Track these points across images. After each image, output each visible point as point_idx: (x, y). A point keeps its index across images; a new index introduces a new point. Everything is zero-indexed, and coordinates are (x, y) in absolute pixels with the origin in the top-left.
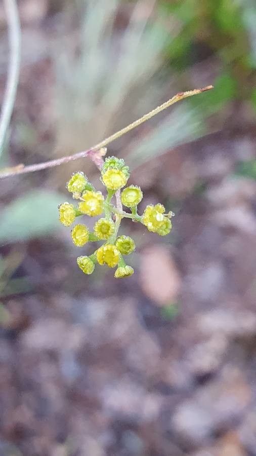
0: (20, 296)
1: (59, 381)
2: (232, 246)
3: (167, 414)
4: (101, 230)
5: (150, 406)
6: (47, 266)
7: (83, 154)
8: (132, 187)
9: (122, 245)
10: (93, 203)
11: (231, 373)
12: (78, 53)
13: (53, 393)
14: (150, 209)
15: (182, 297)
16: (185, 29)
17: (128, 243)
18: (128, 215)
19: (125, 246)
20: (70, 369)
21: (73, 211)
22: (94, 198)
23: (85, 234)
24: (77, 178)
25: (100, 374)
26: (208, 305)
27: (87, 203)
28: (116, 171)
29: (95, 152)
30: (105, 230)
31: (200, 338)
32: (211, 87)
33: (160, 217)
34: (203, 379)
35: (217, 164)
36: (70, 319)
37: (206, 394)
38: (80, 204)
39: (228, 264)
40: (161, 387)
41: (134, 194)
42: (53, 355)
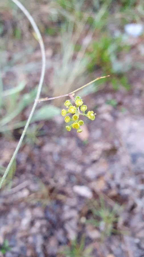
0: (42, 136)
1: (53, 161)
2: (104, 124)
3: (84, 171)
4: (74, 118)
5: (79, 169)
6: (50, 128)
7: (67, 95)
8: (84, 105)
9: (80, 123)
10: (73, 109)
11: (102, 160)
12: (61, 66)
13: (51, 164)
14: (89, 112)
15: (89, 138)
16: (93, 61)
17: (82, 122)
18: (82, 114)
19: (81, 123)
20: (56, 157)
21: (66, 112)
22: (73, 108)
23: (69, 119)
24: (67, 102)
25: (65, 159)
26: (96, 141)
27: (71, 110)
28: (79, 100)
29: (71, 95)
30: (76, 118)
31: (94, 150)
32: (109, 76)
33: (92, 115)
34: (94, 162)
35: (101, 101)
36: (56, 143)
37: (95, 166)
38: (68, 110)
39: (103, 129)
40: (82, 163)
41: (84, 107)
42: (51, 154)
